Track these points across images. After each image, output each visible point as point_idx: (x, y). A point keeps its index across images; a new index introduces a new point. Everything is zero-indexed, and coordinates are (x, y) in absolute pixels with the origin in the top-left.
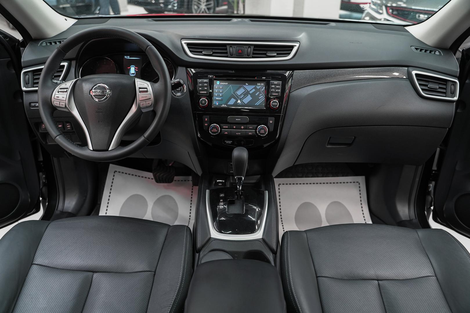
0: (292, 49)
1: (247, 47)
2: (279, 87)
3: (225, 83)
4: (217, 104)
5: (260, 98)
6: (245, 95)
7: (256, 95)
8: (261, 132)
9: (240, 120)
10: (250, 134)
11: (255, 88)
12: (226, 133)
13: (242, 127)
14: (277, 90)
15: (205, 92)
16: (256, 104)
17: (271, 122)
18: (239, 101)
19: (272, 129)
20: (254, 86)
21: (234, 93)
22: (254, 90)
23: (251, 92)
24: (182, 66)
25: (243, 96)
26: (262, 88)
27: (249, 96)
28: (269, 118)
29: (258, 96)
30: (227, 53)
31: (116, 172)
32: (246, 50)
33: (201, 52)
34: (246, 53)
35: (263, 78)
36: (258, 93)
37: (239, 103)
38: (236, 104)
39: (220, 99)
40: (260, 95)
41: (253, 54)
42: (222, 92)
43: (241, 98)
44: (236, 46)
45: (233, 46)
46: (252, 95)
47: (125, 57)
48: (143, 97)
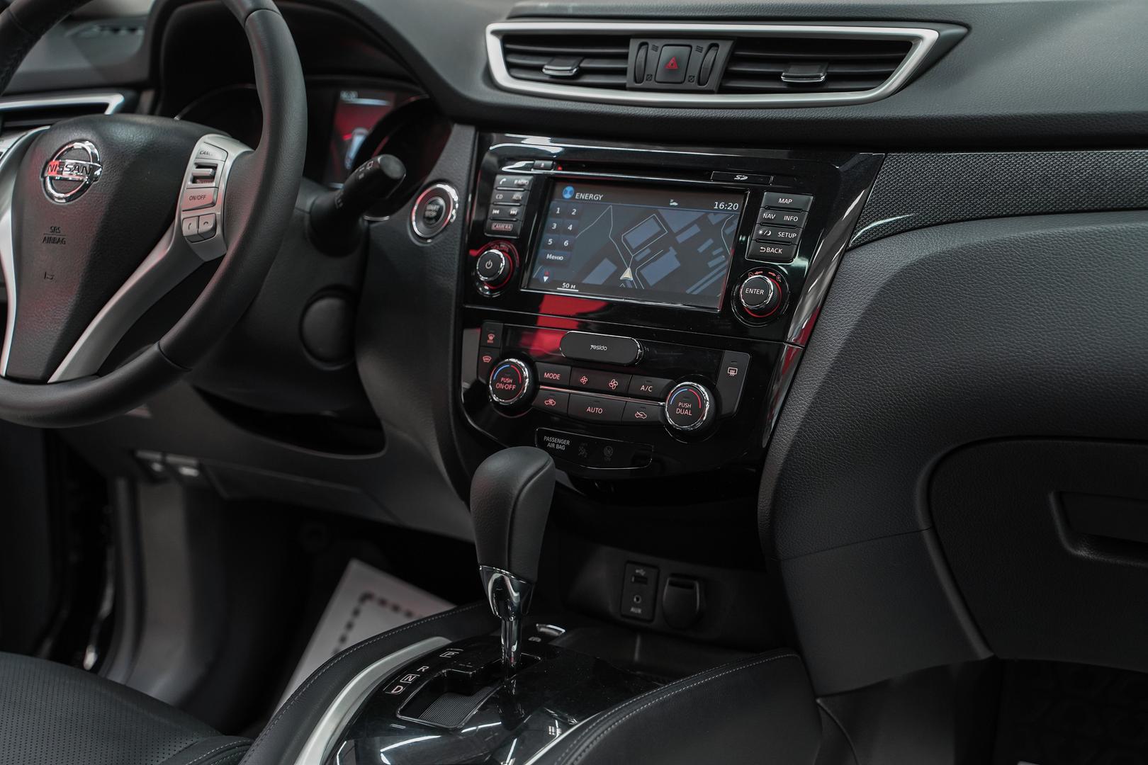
1: (705, 44)
2: (796, 219)
3: (591, 196)
4: (546, 278)
5: (711, 264)
6: (654, 249)
7: (701, 249)
8: (679, 411)
9: (604, 348)
10: (640, 415)
11: (701, 222)
12: (551, 401)
13: (613, 384)
14: (781, 235)
15: (509, 227)
16: (688, 291)
17: (732, 373)
18: (628, 275)
19: (732, 403)
20: (694, 215)
21: (617, 239)
22: (695, 230)
23: (681, 239)
24: (464, 121)
25: (648, 251)
26: (730, 223)
27: (672, 252)
28: (728, 355)
29: (708, 255)
30: (623, 72)
32: (697, 57)
33: (539, 69)
34: (694, 71)
35: (738, 178)
36: (710, 242)
37: (625, 281)
38: (613, 284)
39: (560, 258)
40: (715, 253)
41: (728, 75)
42: (574, 232)
43: (638, 258)
44: (659, 43)
45: (651, 43)
46: (685, 252)
47: (344, 96)
48: (194, 198)
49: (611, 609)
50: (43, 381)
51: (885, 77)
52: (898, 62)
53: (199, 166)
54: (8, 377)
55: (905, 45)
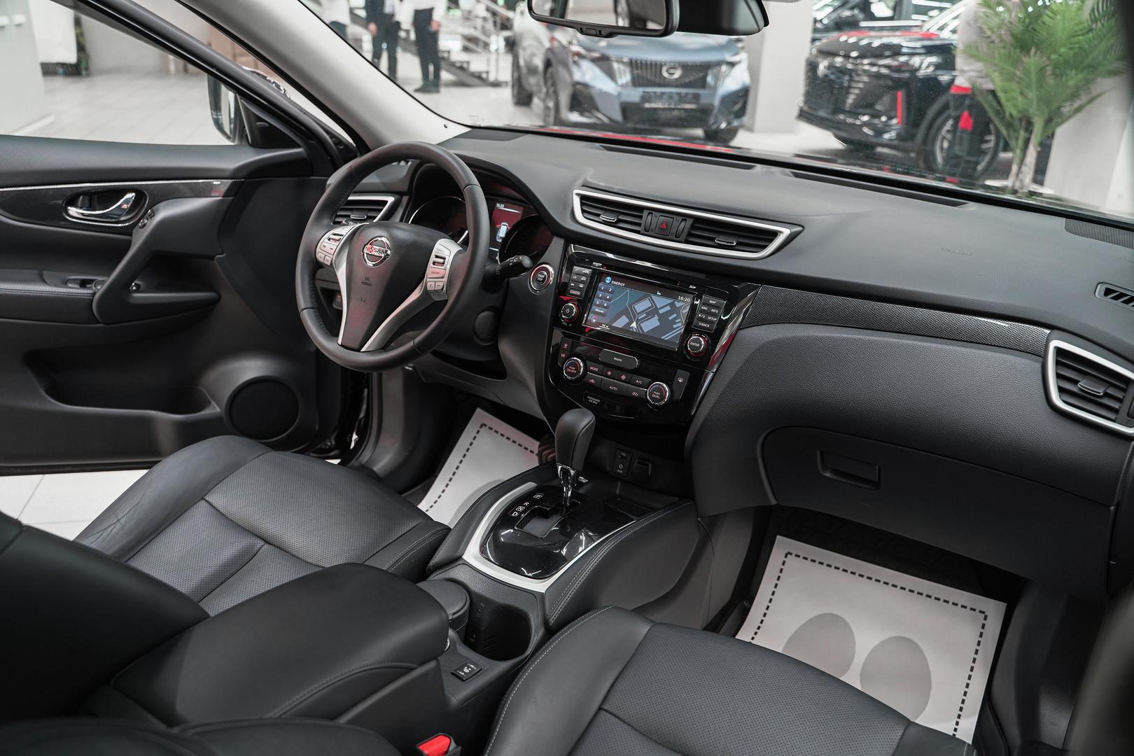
0: (773, 238)
1: (680, 219)
2: (717, 311)
3: (619, 283)
4: (594, 321)
5: (675, 326)
6: (648, 314)
7: (670, 318)
8: (654, 396)
9: (621, 360)
10: (634, 394)
11: (672, 305)
12: (592, 381)
13: (623, 377)
14: (709, 318)
15: (578, 293)
16: (663, 338)
17: (680, 381)
18: (634, 325)
19: (679, 395)
20: (669, 301)
21: (630, 306)
22: (668, 308)
23: (661, 311)
24: (560, 236)
25: (645, 315)
26: (685, 308)
27: (656, 317)
28: (679, 371)
29: (673, 322)
30: (639, 225)
31: (483, 427)
32: (676, 224)
33: (598, 215)
34: (673, 230)
35: (691, 287)
36: (675, 315)
37: (632, 328)
38: (626, 329)
39: (602, 312)
40: (677, 321)
41: (690, 234)
42: (609, 300)
43: (640, 318)
44: (658, 214)
45: (654, 213)
46: (663, 318)
47: (498, 205)
48: (433, 273)
49: (608, 468)
50: (358, 350)
51: (765, 247)
52: (771, 241)
53: (437, 257)
54: (342, 345)
55: (775, 234)
